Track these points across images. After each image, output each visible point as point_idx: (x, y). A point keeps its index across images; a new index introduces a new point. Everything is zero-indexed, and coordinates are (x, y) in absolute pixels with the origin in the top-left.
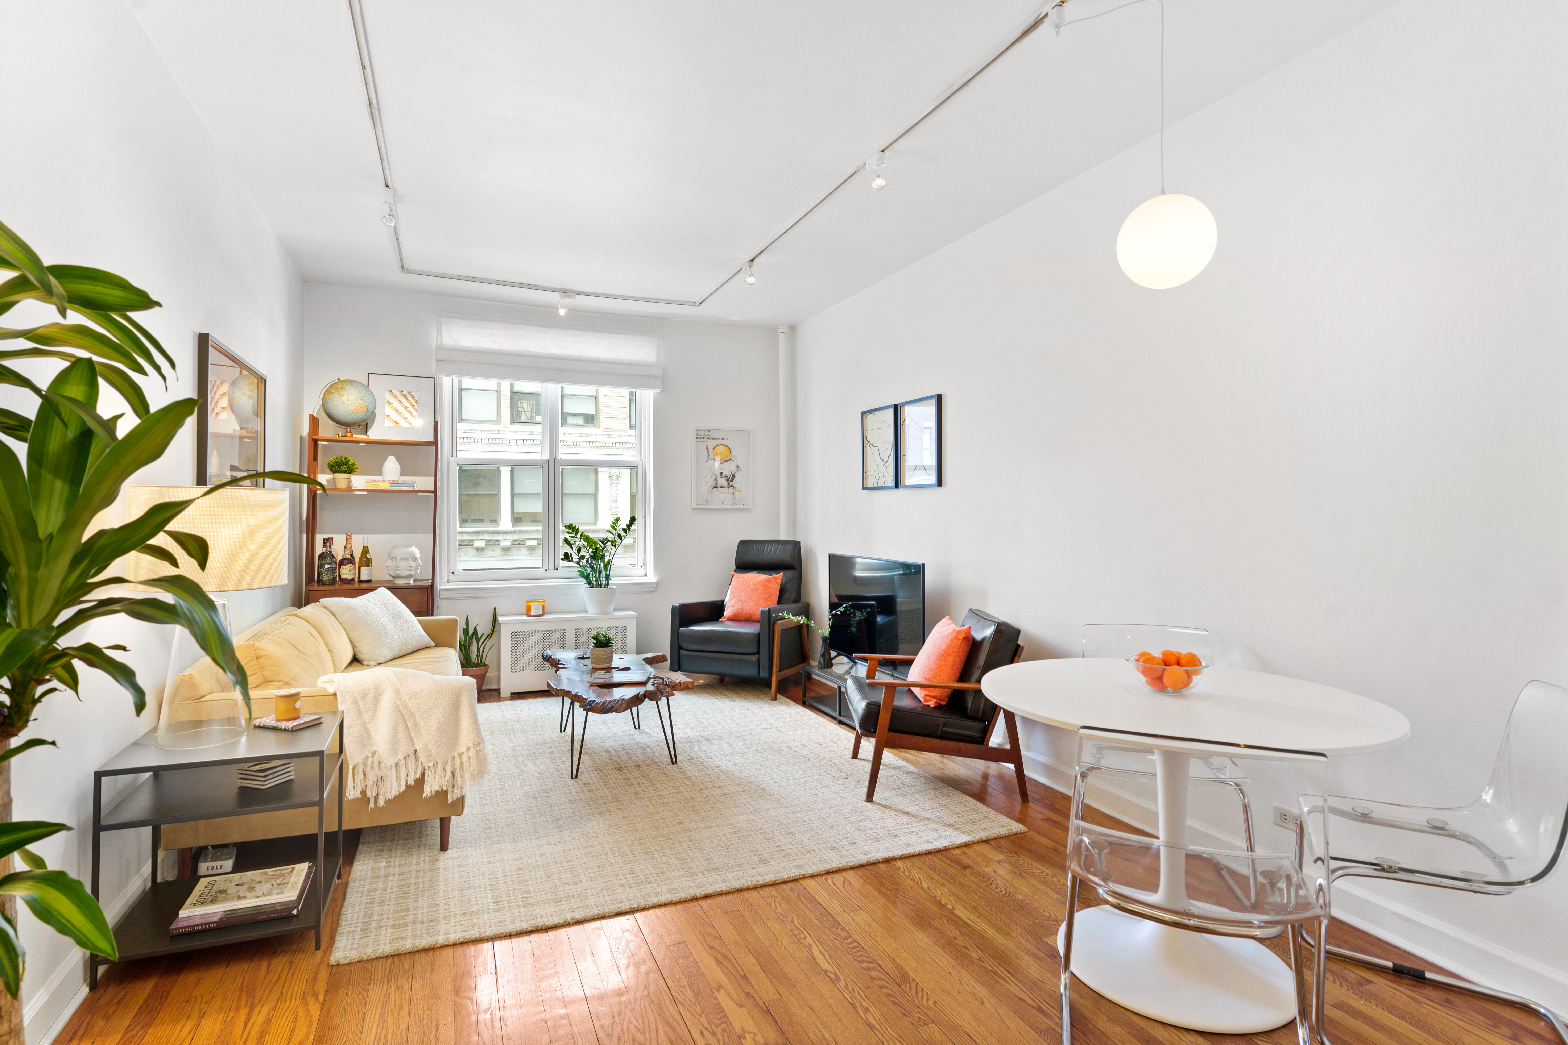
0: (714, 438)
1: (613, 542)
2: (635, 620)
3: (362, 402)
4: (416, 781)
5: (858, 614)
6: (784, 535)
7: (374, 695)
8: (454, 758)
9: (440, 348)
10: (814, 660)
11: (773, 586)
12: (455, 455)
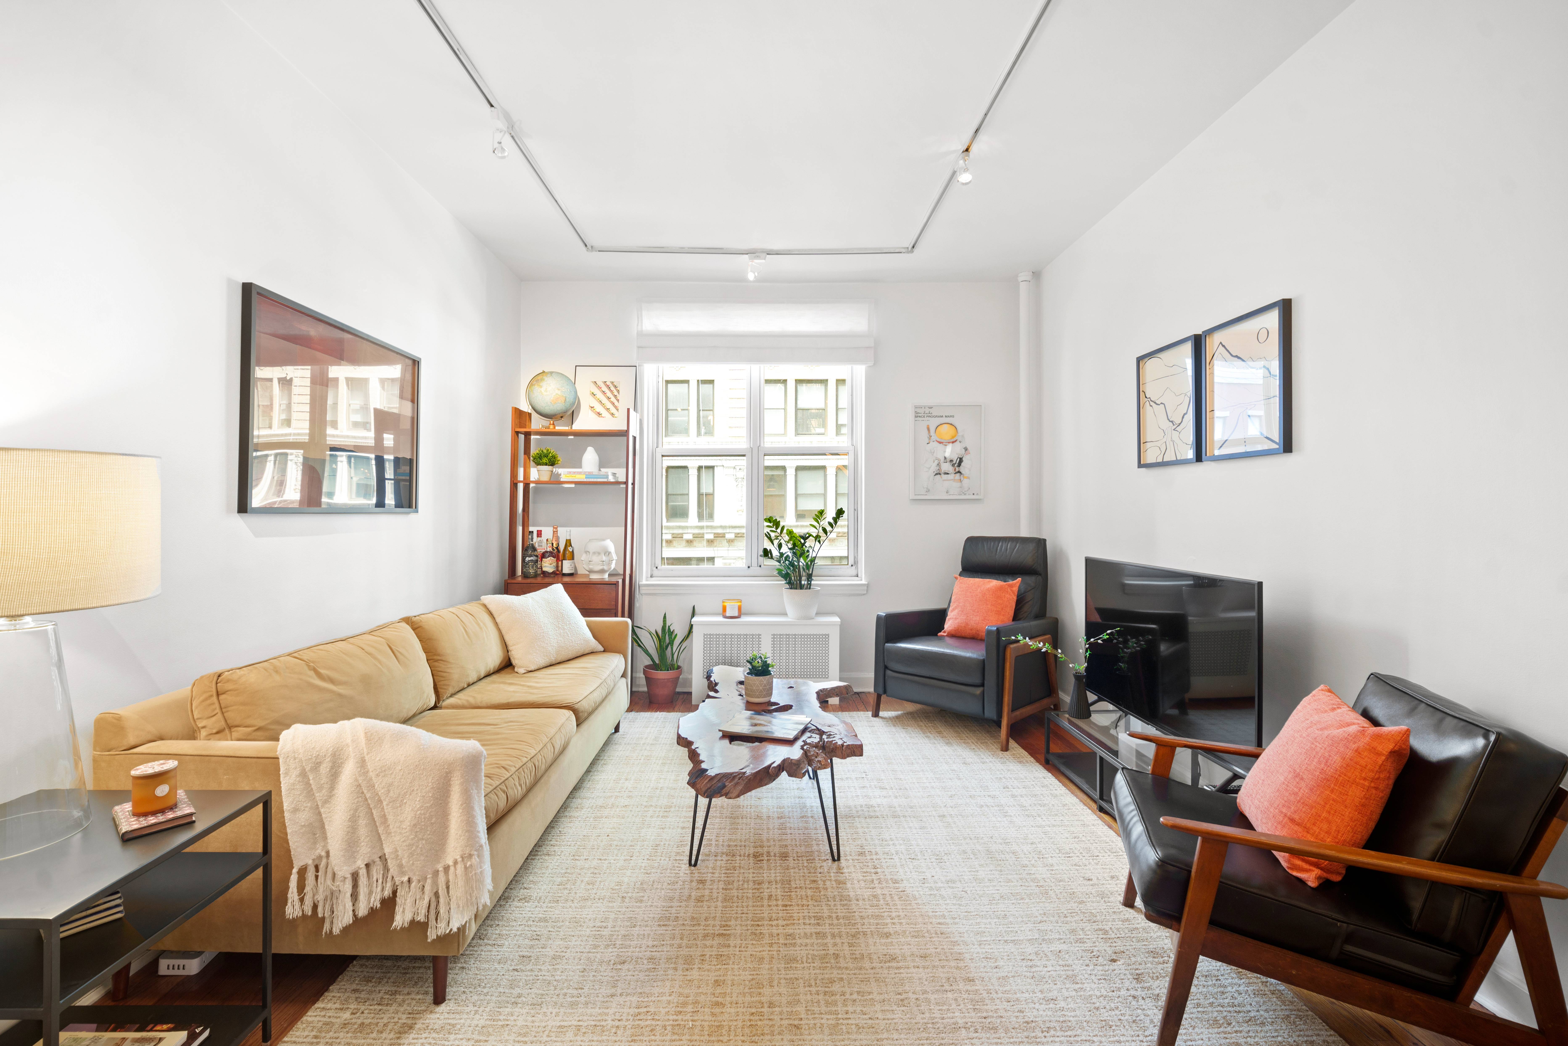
0: (936, 416)
1: (817, 538)
2: (839, 627)
3: (559, 393)
4: (383, 901)
5: (1132, 642)
6: (1024, 532)
7: (330, 764)
8: (436, 873)
9: (641, 335)
10: (1064, 691)
11: (1007, 596)
12: (660, 445)
